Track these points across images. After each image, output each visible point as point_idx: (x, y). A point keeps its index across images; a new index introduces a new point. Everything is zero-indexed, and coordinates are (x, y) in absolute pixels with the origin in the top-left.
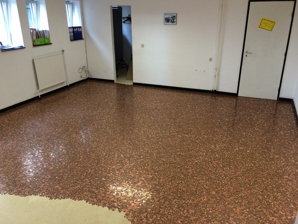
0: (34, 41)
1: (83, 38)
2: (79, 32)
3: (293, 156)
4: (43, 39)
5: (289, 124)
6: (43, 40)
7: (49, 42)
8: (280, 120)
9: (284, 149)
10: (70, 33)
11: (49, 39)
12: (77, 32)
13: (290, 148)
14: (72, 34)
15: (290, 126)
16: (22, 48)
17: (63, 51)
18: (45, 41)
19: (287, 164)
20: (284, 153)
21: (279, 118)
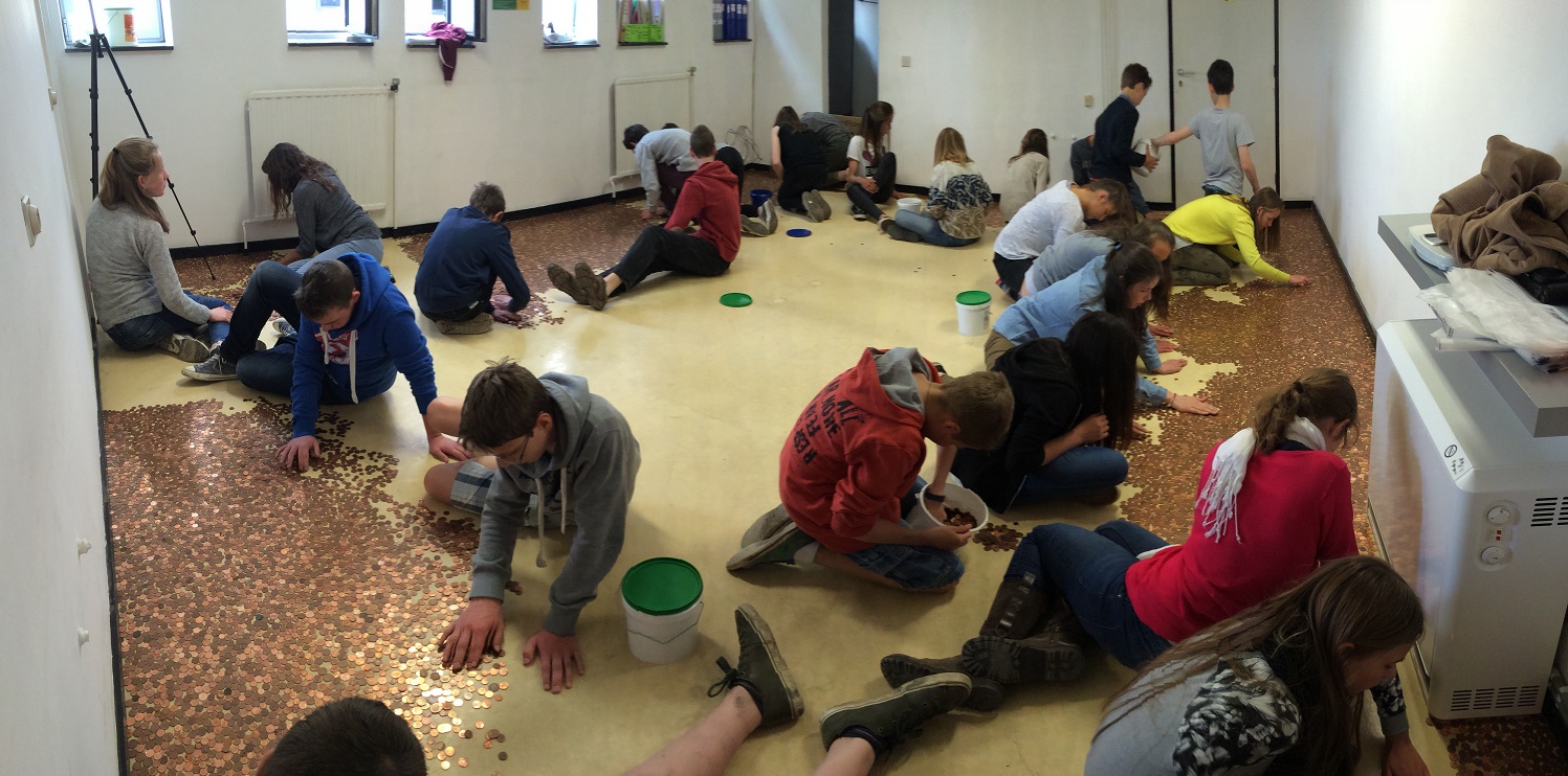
0: (622, 30)
1: (750, 35)
2: (739, 18)
3: (1336, 331)
4: (646, 25)
5: (1315, 260)
6: (646, 30)
7: (660, 37)
8: (1291, 254)
9: (1311, 320)
10: (715, 16)
11: (660, 29)
12: (733, 16)
13: (1326, 315)
14: (720, 22)
15: (1316, 265)
16: (593, 46)
17: (693, 70)
18: (649, 32)
19: (1325, 353)
20: (1313, 330)
21: (1289, 249)
